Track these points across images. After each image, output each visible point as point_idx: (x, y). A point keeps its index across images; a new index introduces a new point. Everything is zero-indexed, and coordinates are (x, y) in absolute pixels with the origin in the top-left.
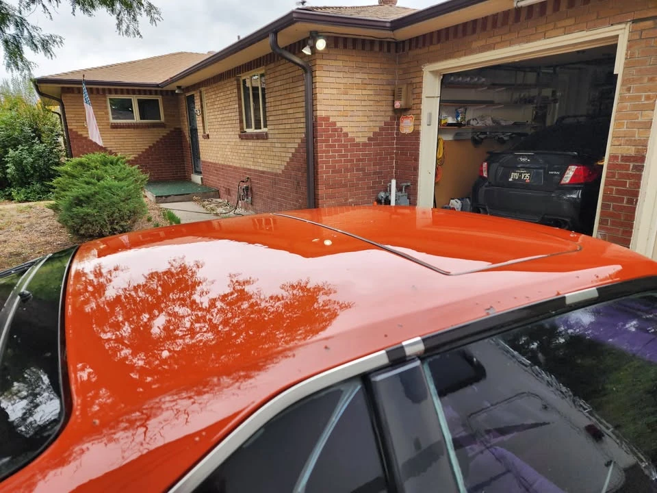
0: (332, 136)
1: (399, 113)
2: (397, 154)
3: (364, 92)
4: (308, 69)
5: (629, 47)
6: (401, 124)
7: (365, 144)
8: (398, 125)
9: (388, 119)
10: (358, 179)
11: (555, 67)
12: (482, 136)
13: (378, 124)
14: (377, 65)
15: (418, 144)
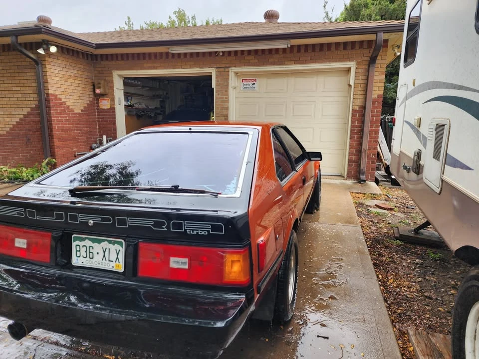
0: (60, 107)
1: (98, 97)
2: (98, 121)
3: (76, 82)
4: (38, 62)
5: (216, 78)
6: (100, 103)
7: (79, 114)
8: (98, 103)
9: (91, 99)
10: (79, 136)
11: (168, 81)
12: (142, 113)
13: (86, 102)
14: (82, 67)
15: (115, 115)
